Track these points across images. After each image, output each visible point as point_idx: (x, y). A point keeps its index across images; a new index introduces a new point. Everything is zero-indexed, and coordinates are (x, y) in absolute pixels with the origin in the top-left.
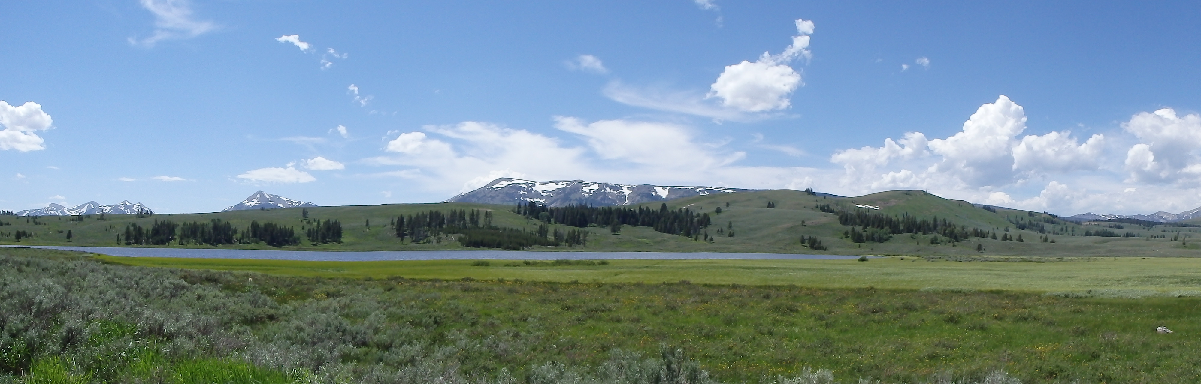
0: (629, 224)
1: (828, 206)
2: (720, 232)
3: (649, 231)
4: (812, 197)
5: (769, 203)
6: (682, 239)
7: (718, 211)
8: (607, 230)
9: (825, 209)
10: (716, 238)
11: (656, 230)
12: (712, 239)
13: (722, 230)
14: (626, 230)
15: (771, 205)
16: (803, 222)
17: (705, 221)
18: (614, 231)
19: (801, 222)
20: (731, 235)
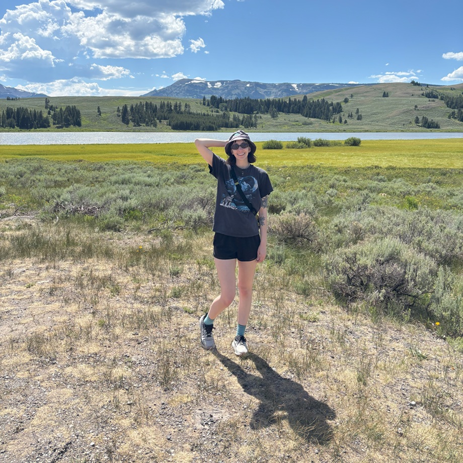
0: (283, 112)
1: (432, 93)
2: (350, 116)
3: (299, 117)
4: (417, 87)
5: (385, 93)
6: (323, 123)
7: (346, 101)
8: (268, 116)
9: (431, 95)
10: (349, 121)
11: (303, 116)
12: (346, 122)
13: (352, 114)
14: (282, 117)
15: (385, 95)
16: (416, 107)
17: (338, 109)
18: (274, 116)
19: (414, 107)
20: (359, 118)
